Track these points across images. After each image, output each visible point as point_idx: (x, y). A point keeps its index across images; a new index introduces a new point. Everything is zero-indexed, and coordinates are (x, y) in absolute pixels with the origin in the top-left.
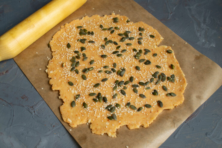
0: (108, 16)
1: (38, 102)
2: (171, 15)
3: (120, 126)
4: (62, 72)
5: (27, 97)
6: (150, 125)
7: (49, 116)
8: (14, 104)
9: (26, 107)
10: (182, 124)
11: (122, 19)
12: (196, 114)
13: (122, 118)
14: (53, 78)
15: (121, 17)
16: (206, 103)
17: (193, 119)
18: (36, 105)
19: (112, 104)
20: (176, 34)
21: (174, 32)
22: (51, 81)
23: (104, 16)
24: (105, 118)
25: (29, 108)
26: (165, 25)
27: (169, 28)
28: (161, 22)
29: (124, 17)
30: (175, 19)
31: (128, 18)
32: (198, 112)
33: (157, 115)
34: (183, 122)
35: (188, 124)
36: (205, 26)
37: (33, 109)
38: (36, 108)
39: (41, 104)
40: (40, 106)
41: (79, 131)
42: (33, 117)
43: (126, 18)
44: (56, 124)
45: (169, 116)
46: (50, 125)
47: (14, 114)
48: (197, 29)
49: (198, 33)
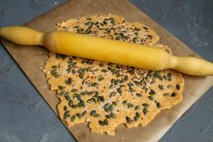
0: (104, 16)
1: (38, 101)
2: (166, 15)
3: (118, 124)
4: (59, 72)
5: (27, 96)
6: (147, 124)
7: (49, 114)
8: (15, 103)
9: (26, 106)
10: (177, 121)
11: (119, 20)
12: (190, 111)
13: (120, 116)
14: (51, 79)
15: (117, 18)
16: (200, 100)
17: (187, 116)
18: (36, 103)
19: (109, 102)
20: (170, 33)
21: (169, 31)
22: (49, 81)
23: (100, 16)
24: (103, 117)
25: (30, 106)
26: (159, 24)
27: (163, 27)
28: (156, 22)
29: (120, 17)
30: (169, 19)
31: (124, 19)
32: (192, 109)
33: (154, 114)
34: (178, 119)
35: (183, 120)
36: (198, 25)
37: (34, 107)
38: (36, 106)
39: (41, 102)
40: (40, 104)
41: (78, 129)
42: (34, 115)
43: (122, 18)
44: (56, 121)
45: (165, 113)
46: (50, 122)
47: (15, 113)
48: (191, 29)
49: (192, 32)
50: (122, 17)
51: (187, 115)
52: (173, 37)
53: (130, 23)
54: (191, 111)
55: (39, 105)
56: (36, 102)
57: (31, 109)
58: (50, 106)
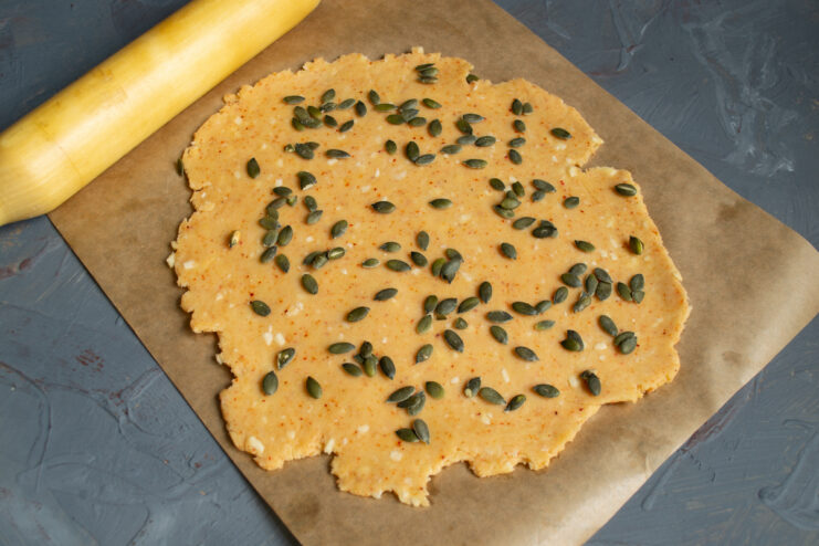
0: (399, 58)
1: (141, 377)
2: (632, 53)
3: (443, 463)
5: (98, 358)
6: (552, 460)
7: (182, 427)
8: (49, 385)
9: (93, 396)
10: (670, 458)
12: (722, 421)
13: (451, 436)
14: (196, 289)
15: (446, 63)
16: (761, 380)
17: (711, 439)
18: (131, 387)
19: (411, 383)
22: (187, 297)
23: (383, 58)
25: (107, 396)
26: (608, 90)
27: (622, 101)
28: (596, 81)
29: (458, 62)
30: (645, 70)
31: (472, 67)
32: (729, 413)
33: (578, 423)
34: (675, 450)
35: (692, 457)
36: (757, 94)
37: (122, 401)
38: (132, 399)
39: (151, 383)
40: (146, 391)
41: (289, 483)
42: (123, 432)
43: (464, 66)
44: (206, 457)
45: (624, 427)
46: (184, 461)
47: (52, 422)
48: (729, 107)
49: (732, 120)
50: (464, 61)
51: (708, 436)
52: (658, 140)
53: (493, 82)
54: (728, 419)
55: (143, 395)
56: (130, 383)
57: (113, 409)
58: (186, 397)
